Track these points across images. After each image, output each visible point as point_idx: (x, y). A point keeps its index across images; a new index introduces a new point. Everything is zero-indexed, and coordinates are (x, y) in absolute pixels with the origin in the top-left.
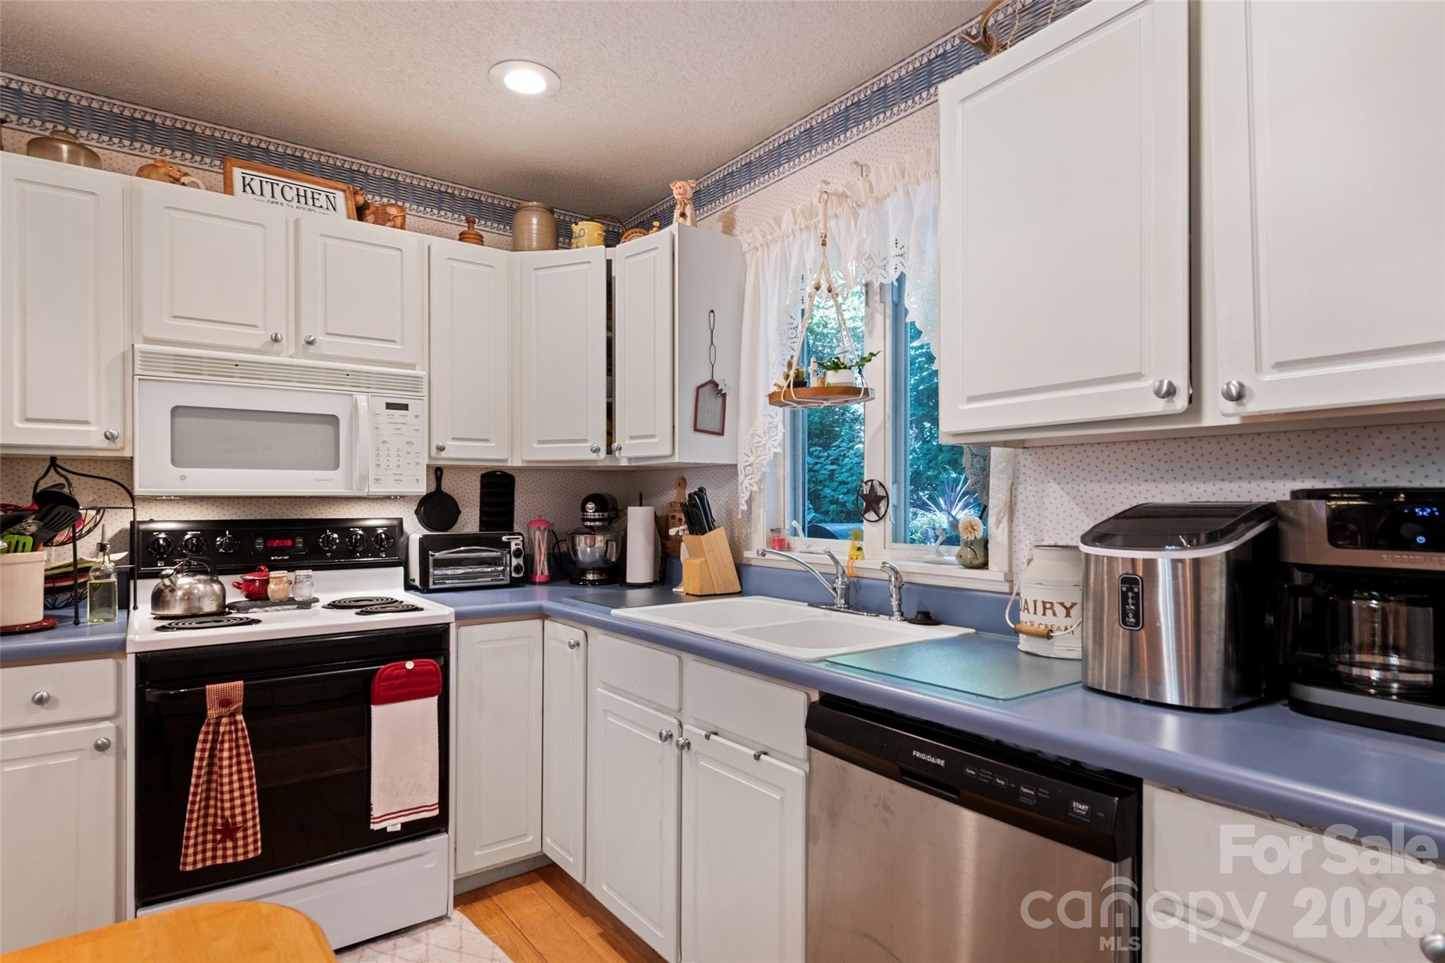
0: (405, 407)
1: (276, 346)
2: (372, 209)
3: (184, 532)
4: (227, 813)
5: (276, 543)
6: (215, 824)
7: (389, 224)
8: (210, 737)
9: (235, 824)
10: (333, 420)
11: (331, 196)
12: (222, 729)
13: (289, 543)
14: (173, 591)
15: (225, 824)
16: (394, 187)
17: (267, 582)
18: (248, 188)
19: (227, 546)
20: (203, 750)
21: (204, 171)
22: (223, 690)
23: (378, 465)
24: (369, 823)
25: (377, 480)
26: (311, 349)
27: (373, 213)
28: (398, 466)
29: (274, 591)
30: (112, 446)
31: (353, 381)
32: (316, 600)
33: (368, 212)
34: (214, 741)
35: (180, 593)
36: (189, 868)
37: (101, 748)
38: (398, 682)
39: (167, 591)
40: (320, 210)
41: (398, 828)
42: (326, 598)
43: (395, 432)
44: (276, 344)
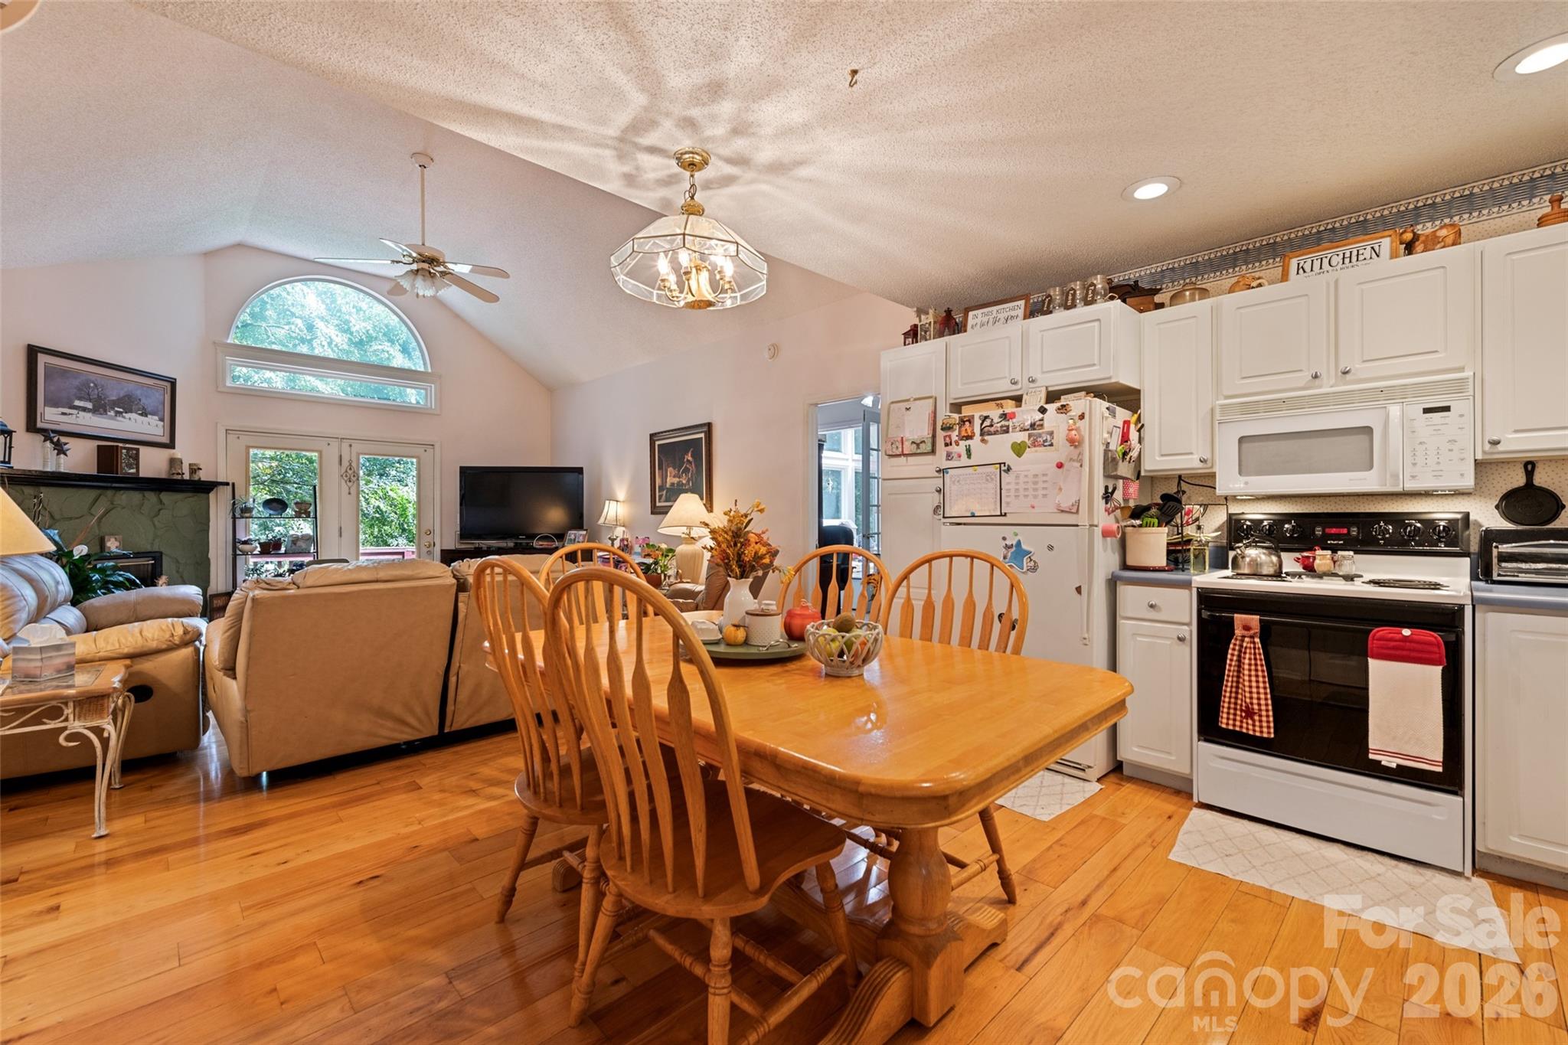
0: (1447, 409)
1: (1317, 381)
2: (1422, 239)
3: (1262, 521)
4: (1248, 700)
5: (1334, 531)
6: (1241, 705)
7: (1439, 246)
8: (1237, 648)
9: (1253, 709)
10: (1368, 431)
11: (1376, 247)
12: (1245, 645)
13: (1345, 531)
14: (1243, 557)
15: (1247, 707)
16: (1433, 210)
17: (1314, 558)
18: (1301, 271)
19: (1293, 531)
20: (1233, 655)
21: (1270, 270)
22: (1245, 619)
23: (1414, 464)
24: (1368, 753)
25: (1413, 477)
26: (1348, 376)
27: (1423, 242)
28: (1438, 463)
29: (1319, 565)
30: (1205, 466)
31: (1388, 394)
32: (1361, 576)
33: (1417, 243)
34: (1240, 651)
35: (1248, 559)
36: (1224, 726)
37: (1181, 639)
38: (1392, 644)
39: (1239, 557)
40: (1365, 262)
41: (1394, 765)
42: (1368, 577)
43: (1435, 433)
44: (1317, 380)
